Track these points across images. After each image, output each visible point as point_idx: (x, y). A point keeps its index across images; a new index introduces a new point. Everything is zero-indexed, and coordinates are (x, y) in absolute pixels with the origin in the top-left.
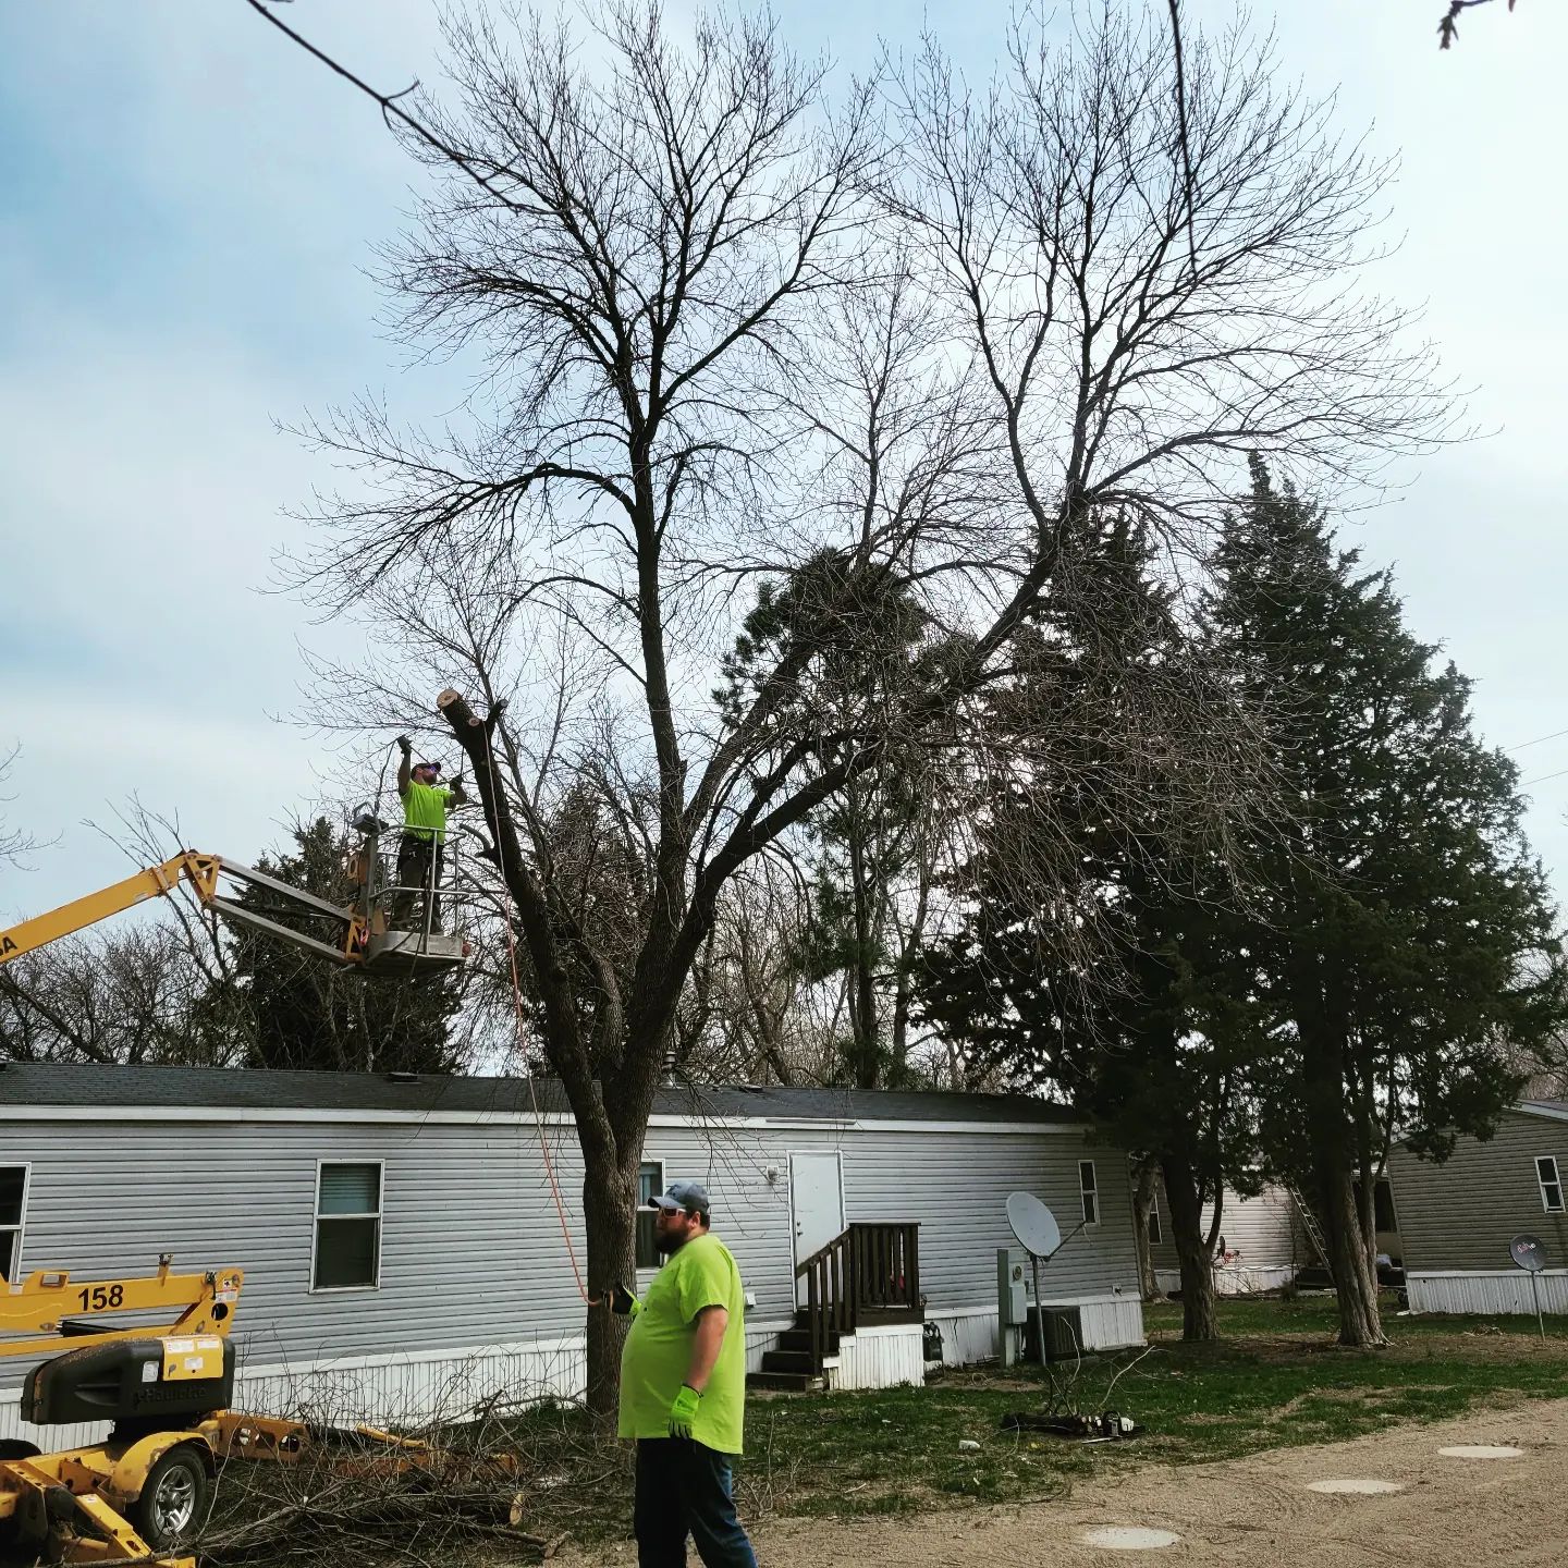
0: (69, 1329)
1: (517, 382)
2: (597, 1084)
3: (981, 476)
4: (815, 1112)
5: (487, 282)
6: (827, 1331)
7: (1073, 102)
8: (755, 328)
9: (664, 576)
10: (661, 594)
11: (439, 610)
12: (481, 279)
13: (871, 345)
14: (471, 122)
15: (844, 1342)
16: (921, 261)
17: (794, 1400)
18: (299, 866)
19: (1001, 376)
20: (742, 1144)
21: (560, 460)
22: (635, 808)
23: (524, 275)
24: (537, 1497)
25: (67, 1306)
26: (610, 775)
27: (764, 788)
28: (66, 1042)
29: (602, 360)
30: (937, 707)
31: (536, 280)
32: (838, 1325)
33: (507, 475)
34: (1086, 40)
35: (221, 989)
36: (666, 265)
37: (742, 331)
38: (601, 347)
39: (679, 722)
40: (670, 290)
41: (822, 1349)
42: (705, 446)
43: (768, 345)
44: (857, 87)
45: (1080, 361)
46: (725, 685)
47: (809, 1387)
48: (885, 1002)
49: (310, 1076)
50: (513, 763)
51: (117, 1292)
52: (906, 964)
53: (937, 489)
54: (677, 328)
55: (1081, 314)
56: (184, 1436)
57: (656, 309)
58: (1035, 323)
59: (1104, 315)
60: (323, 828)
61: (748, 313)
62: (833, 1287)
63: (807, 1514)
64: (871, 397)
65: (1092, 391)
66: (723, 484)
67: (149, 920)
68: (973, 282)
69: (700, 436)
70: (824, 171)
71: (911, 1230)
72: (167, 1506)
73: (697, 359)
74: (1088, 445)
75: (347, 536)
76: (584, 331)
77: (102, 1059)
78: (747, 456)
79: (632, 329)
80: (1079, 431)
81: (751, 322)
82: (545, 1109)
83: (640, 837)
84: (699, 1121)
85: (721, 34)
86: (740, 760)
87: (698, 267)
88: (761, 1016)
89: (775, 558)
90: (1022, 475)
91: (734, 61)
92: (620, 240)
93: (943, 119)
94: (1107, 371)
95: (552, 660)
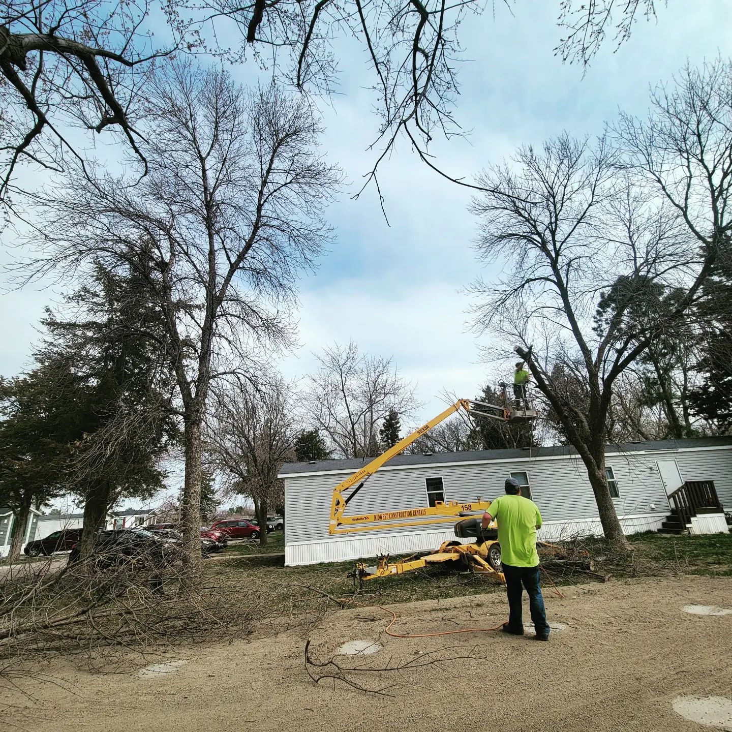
0: (461, 515)
1: (514, 261)
2: (585, 446)
3: (676, 236)
4: (664, 448)
5: (501, 238)
6: (685, 516)
7: (681, 106)
8: (582, 220)
9: (570, 299)
10: (571, 304)
11: (507, 326)
12: (500, 238)
13: (623, 211)
14: (488, 200)
15: (692, 519)
16: (636, 179)
17: (678, 537)
18: (485, 399)
19: (677, 203)
20: (639, 459)
21: (532, 277)
22: (575, 366)
23: (511, 232)
24: (597, 563)
25: (459, 510)
26: (566, 359)
27: (620, 352)
28: (442, 447)
29: (538, 246)
30: (679, 313)
31: (514, 232)
32: (689, 513)
33: (518, 286)
34: (682, 85)
35: (473, 431)
36: (551, 214)
37: (578, 222)
38: (536, 243)
39: (585, 339)
40: (553, 220)
41: (684, 521)
42: (575, 259)
43: (588, 223)
44: (599, 139)
45: (709, 186)
46: (595, 325)
47: (682, 533)
48: (679, 411)
49: (501, 451)
50: (537, 361)
51: (470, 506)
52: (684, 397)
53: (659, 246)
54: (558, 229)
55: (705, 170)
56: (494, 542)
57: (550, 227)
58: (686, 181)
59: (715, 167)
60: (488, 388)
61: (579, 217)
62: (684, 501)
63: (696, 574)
64: (627, 226)
65: (716, 194)
66: (584, 267)
67: (454, 417)
68: (657, 177)
69: (572, 256)
70: (594, 167)
71: (711, 483)
72: (495, 559)
73: (566, 235)
74: (720, 211)
75: (480, 314)
76: (531, 240)
77: (451, 451)
78: (590, 258)
79: (544, 235)
80: (715, 209)
81: (581, 219)
82: (570, 454)
83: (579, 375)
84: (622, 454)
85: (552, 145)
86: (609, 345)
87: (560, 210)
88: (632, 420)
89: (606, 284)
90: (694, 230)
91: (558, 150)
92: (535, 212)
93: (633, 134)
94: (721, 185)
95: (541, 331)
